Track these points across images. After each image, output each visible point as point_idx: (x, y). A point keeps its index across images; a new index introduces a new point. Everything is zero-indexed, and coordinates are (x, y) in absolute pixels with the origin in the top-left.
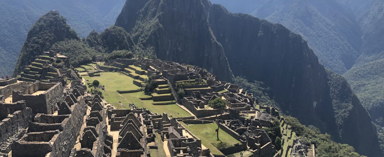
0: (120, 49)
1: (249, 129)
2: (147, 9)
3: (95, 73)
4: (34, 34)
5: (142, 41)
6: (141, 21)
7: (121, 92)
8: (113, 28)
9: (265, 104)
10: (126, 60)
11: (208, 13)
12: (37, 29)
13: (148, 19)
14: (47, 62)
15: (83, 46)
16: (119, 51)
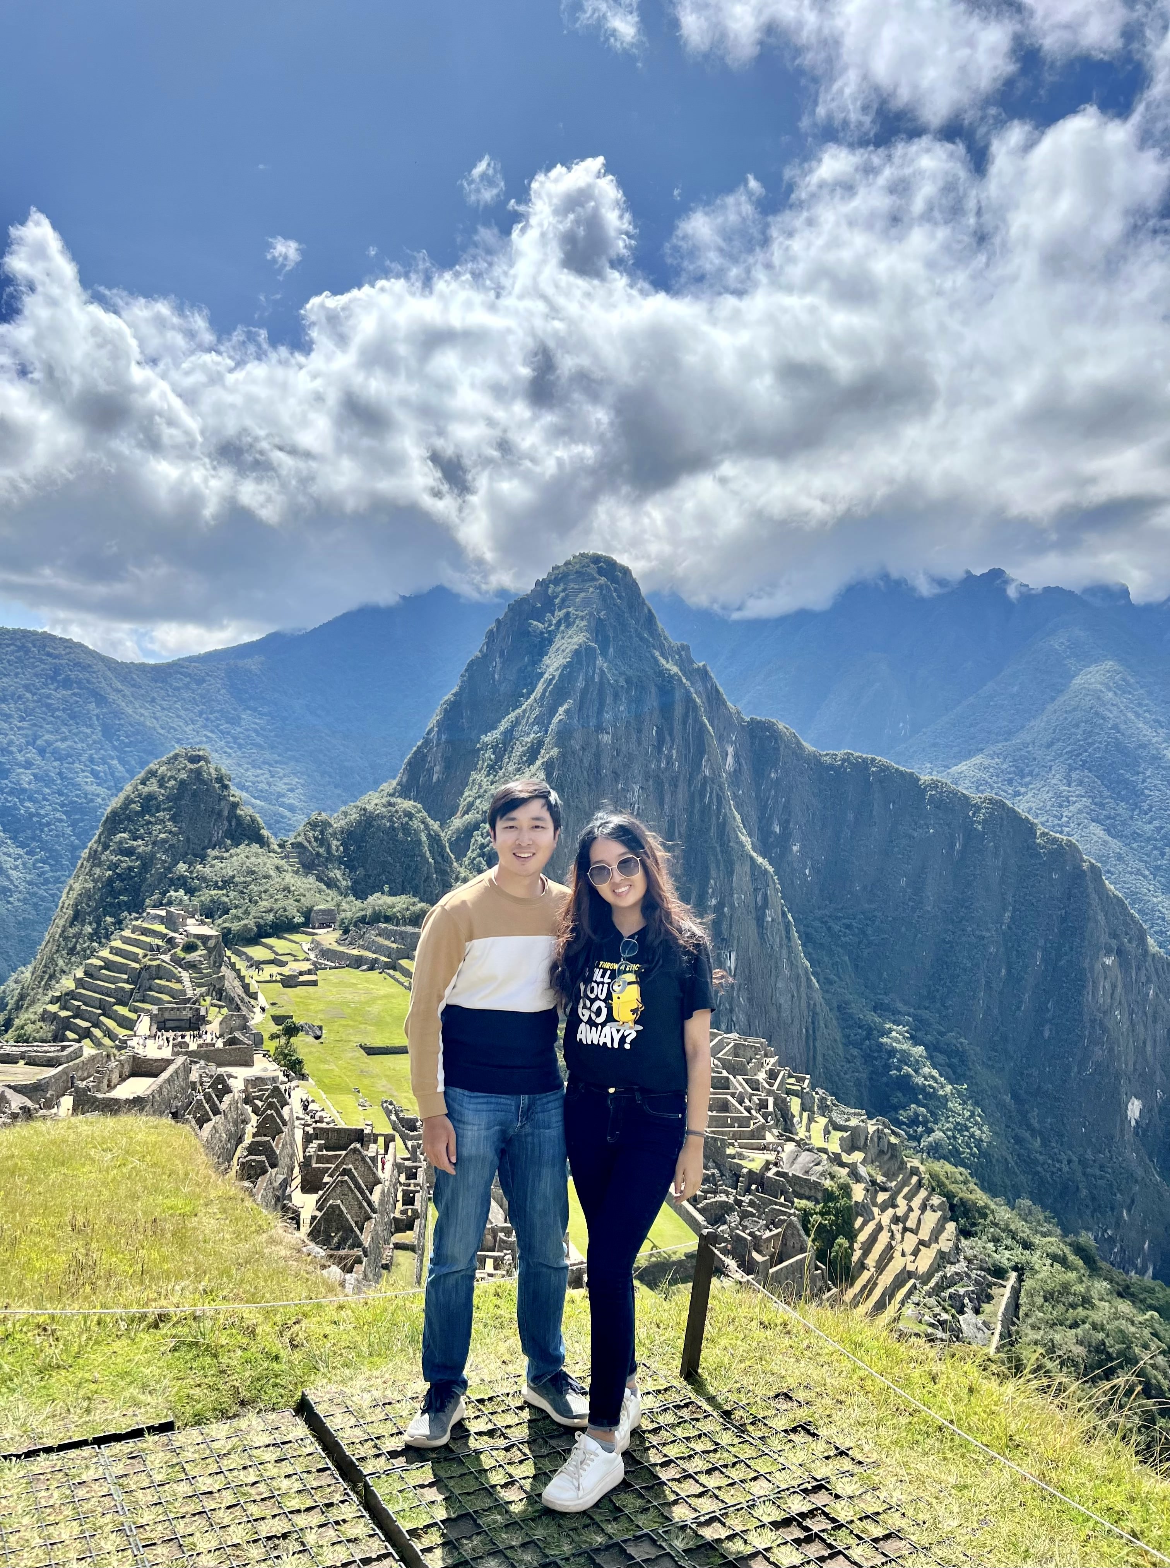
0: (392, 894)
2: (509, 737)
3: (301, 973)
4: (121, 822)
5: (483, 846)
6: (488, 775)
7: (371, 1051)
8: (384, 806)
9: (855, 1114)
10: (406, 933)
11: (730, 750)
12: (133, 806)
13: (511, 768)
14: (155, 947)
15: (277, 868)
16: (390, 900)
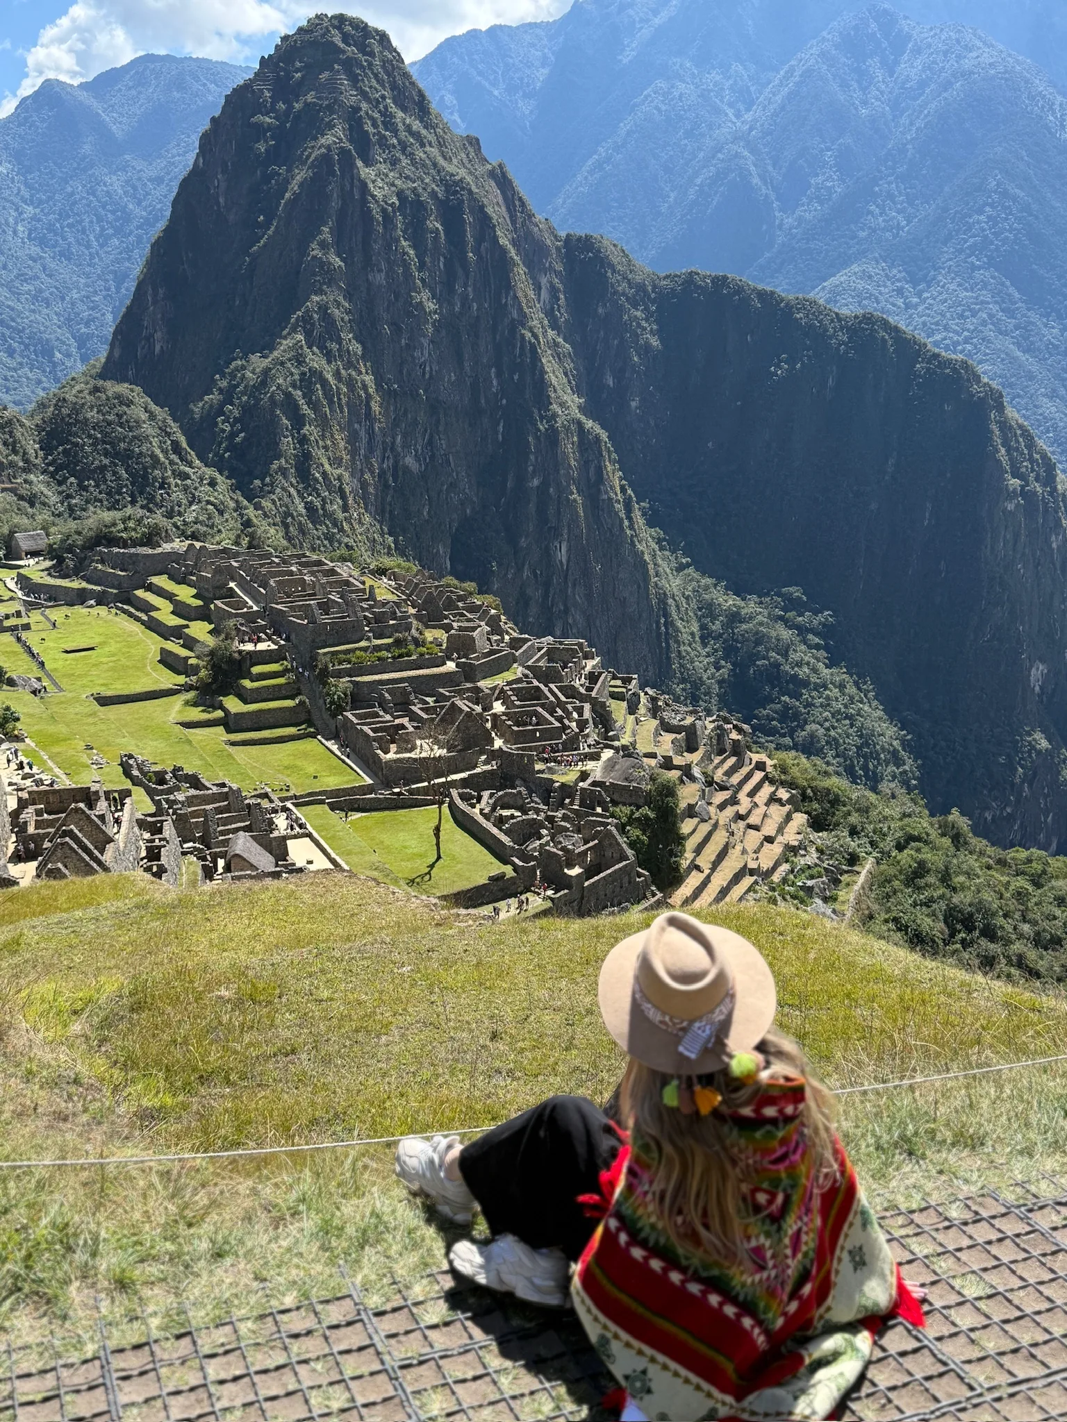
1: (565, 818)
3: (7, 617)
7: (104, 701)
9: (691, 712)
10: (137, 555)
11: (544, 281)
16: (108, 516)
